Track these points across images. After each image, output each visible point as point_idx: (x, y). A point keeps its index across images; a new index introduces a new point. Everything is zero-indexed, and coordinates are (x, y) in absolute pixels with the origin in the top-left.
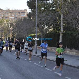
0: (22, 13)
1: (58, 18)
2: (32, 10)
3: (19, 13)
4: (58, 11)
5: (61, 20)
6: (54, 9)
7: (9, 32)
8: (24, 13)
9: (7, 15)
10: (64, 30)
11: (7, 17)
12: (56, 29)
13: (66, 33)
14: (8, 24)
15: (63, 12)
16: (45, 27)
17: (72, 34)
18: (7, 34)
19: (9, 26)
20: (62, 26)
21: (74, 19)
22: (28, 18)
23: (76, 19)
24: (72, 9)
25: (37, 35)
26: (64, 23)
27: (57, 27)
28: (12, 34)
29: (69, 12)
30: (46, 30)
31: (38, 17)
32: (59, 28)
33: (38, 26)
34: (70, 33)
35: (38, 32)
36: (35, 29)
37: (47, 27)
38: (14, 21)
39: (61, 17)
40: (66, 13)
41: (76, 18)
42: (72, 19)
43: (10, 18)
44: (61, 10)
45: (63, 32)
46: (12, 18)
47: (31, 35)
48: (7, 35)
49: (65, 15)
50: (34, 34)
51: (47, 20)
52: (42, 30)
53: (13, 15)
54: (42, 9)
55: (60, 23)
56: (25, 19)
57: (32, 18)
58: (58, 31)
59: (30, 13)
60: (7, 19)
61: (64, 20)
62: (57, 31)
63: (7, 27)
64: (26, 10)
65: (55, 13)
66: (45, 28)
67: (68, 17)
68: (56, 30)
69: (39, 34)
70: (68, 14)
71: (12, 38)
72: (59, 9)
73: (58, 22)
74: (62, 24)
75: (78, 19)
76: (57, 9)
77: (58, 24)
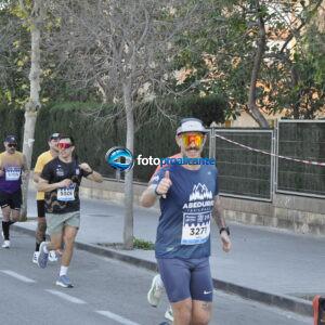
1: (17, 44)
4: (18, 15)
5: (29, 55)
10: (45, 96)
12: (11, 89)
13: (51, 106)
15: (39, 20)
17: (74, 110)
20: (35, 78)
21: (84, 50)
23: (92, 50)
24: (78, 10)
26: (44, 65)
27: (14, 82)
29: (63, 22)
32: (24, 86)
39: (29, 41)
40: (50, 24)
41: (93, 46)
42: (76, 51)
44: (30, 11)
45: (39, 104)
49: (47, 35)
55: (28, 66)
58: (17, 101)
61: (42, 55)
62: (14, 98)
65: (5, 24)
67: (59, 41)
68: (8, 93)
70: (58, 30)
72: (21, 7)
73: (20, 63)
74: (34, 69)
75: (100, 52)
76: (14, 6)
77: (19, 70)
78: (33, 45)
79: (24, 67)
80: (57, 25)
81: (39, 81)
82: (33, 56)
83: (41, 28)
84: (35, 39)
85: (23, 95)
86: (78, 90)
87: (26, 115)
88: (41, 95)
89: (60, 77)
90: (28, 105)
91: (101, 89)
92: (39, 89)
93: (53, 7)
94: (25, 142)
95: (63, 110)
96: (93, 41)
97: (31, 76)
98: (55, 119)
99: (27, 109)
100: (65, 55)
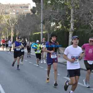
0: (24, 7)
1: (67, 13)
2: (36, 4)
3: (21, 7)
4: (67, 4)
5: (70, 16)
6: (62, 2)
7: (10, 30)
8: (27, 7)
9: (7, 11)
11: (7, 12)
12: (65, 26)
13: (77, 30)
14: (8, 21)
15: (73, 6)
16: (52, 23)
17: (83, 31)
18: (7, 32)
19: (9, 24)
20: (72, 22)
21: (86, 14)
22: (32, 14)
23: (88, 14)
25: (43, 33)
26: (74, 19)
27: (66, 24)
28: (13, 33)
29: (80, 6)
30: (54, 27)
31: (44, 12)
32: (69, 25)
33: (44, 23)
34: (81, 30)
35: (43, 30)
36: (40, 26)
37: (55, 24)
38: (15, 17)
39: (70, 12)
40: (76, 7)
43: (10, 13)
44: (70, 3)
45: (73, 30)
46: (13, 14)
47: (35, 33)
48: (7, 34)
49: (75, 10)
50: (39, 33)
51: (55, 15)
52: (48, 27)
53: (14, 10)
54: (49, 2)
55: (70, 19)
56: (28, 14)
57: (36, 14)
58: (67, 29)
59: (34, 7)
60: (7, 15)
61: (74, 16)
63: (7, 24)
64: (30, 4)
65: (64, 7)
66: (52, 25)
67: (79, 11)
69: (45, 32)
70: (79, 8)
71: (13, 37)
72: (68, 2)
74: (72, 20)
75: (91, 14)
76: (66, 2)
77: (68, 20)
79: (69, 19)
80: (78, 7)
81: (73, 23)
82: (71, 16)
83: (74, 8)
84: (72, 11)
85: (69, 27)
86: (84, 25)
87: (70, 33)
88: (74, 27)
89: (79, 22)
90: (70, 30)
91: (91, 25)
92: (73, 25)
93: (77, 2)
94: (69, 41)
95: (80, 31)
96: (89, 11)
97: (71, 22)
98: (78, 34)
99: (70, 31)
100: (81, 15)
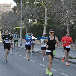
0: (7, 6)
1: (42, 11)
10: (48, 23)
12: (40, 22)
13: (50, 25)
15: (47, 6)
17: (55, 27)
20: (46, 19)
26: (48, 16)
27: (41, 20)
32: (43, 21)
34: (54, 25)
39: (44, 11)
40: (49, 6)
41: (59, 11)
42: (55, 12)
45: (47, 25)
47: (16, 28)
49: (49, 9)
51: (32, 13)
55: (44, 16)
58: (42, 24)
61: (47, 14)
67: (51, 10)
72: (43, 3)
73: (42, 16)
74: (46, 17)
75: (61, 13)
78: (46, 11)
80: (51, 7)
82: (45, 14)
83: (47, 7)
84: (46, 10)
85: (43, 23)
86: (56, 21)
89: (52, 19)
91: (61, 21)
93: (50, 2)
99: (44, 26)
100: (53, 14)
